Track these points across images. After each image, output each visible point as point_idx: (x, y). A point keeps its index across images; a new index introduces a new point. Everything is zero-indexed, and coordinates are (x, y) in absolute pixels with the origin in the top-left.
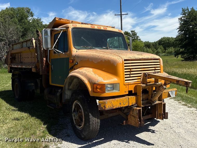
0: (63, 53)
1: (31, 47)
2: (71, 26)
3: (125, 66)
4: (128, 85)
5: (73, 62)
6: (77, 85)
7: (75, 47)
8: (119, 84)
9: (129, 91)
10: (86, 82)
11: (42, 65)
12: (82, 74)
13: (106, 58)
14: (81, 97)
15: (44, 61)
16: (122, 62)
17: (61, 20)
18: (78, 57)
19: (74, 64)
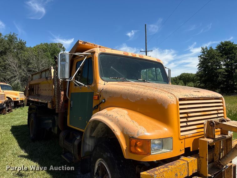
0: (86, 86)
1: (49, 77)
2: (98, 51)
3: (181, 109)
4: (185, 139)
5: (98, 98)
6: (103, 131)
7: (102, 78)
8: (172, 138)
9: (185, 148)
10: (118, 133)
11: (58, 101)
12: (112, 120)
13: (149, 95)
14: (109, 155)
15: (61, 96)
16: (175, 103)
17: (86, 44)
18: (106, 92)
19: (101, 102)
